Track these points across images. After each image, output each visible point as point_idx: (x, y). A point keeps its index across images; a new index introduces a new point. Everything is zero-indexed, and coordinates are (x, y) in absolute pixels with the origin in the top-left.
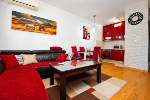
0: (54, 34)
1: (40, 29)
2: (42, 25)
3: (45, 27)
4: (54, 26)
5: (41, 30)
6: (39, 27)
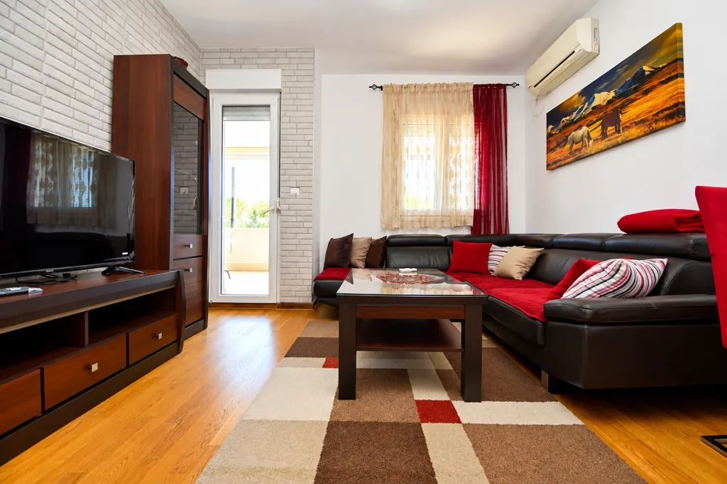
1: (603, 133)
2: (611, 107)
3: (623, 106)
4: (664, 67)
5: (611, 129)
6: (601, 121)
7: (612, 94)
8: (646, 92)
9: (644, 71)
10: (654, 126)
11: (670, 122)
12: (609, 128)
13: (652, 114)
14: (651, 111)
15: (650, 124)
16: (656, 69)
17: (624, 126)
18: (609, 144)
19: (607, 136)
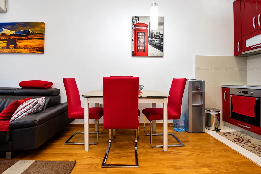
0: (38, 51)
1: (7, 46)
2: (12, 37)
3: (18, 39)
4: (37, 34)
5: (11, 46)
6: (6, 41)
7: (13, 33)
8: (30, 39)
9: (29, 31)
10: (32, 51)
11: (39, 52)
12: (11, 45)
13: (32, 47)
14: (31, 46)
15: (31, 50)
16: (34, 33)
17: (19, 47)
18: (10, 51)
19: (9, 48)
